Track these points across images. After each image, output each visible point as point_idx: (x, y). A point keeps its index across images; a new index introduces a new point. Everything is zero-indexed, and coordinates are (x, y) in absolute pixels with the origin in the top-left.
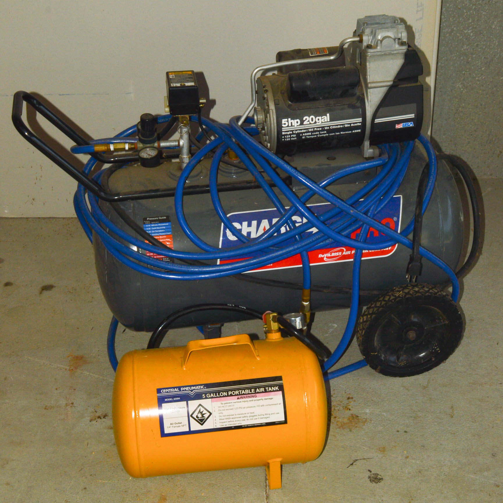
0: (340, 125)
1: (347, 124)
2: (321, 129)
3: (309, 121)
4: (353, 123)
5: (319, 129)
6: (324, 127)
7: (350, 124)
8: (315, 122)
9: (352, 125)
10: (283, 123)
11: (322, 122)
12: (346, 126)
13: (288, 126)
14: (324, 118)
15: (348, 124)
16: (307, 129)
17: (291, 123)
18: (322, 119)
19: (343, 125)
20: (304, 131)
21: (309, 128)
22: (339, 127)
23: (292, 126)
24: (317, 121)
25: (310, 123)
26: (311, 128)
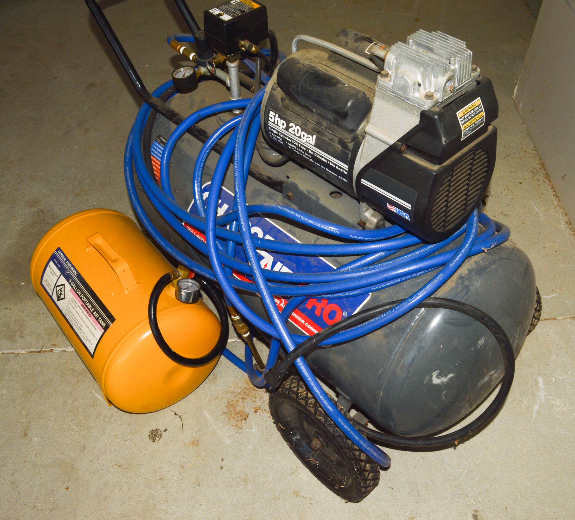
0: (325, 158)
1: (332, 162)
2: (305, 149)
3: (294, 131)
4: (339, 167)
5: (303, 148)
6: (309, 149)
7: (336, 165)
8: (300, 137)
9: (337, 167)
10: (270, 115)
11: (306, 142)
12: (331, 164)
13: (274, 123)
14: (310, 138)
15: (334, 164)
16: (292, 139)
17: (278, 121)
18: (307, 137)
19: (328, 160)
20: (289, 140)
21: (294, 140)
22: (323, 159)
23: (277, 125)
24: (302, 136)
25: (295, 135)
26: (296, 142)
